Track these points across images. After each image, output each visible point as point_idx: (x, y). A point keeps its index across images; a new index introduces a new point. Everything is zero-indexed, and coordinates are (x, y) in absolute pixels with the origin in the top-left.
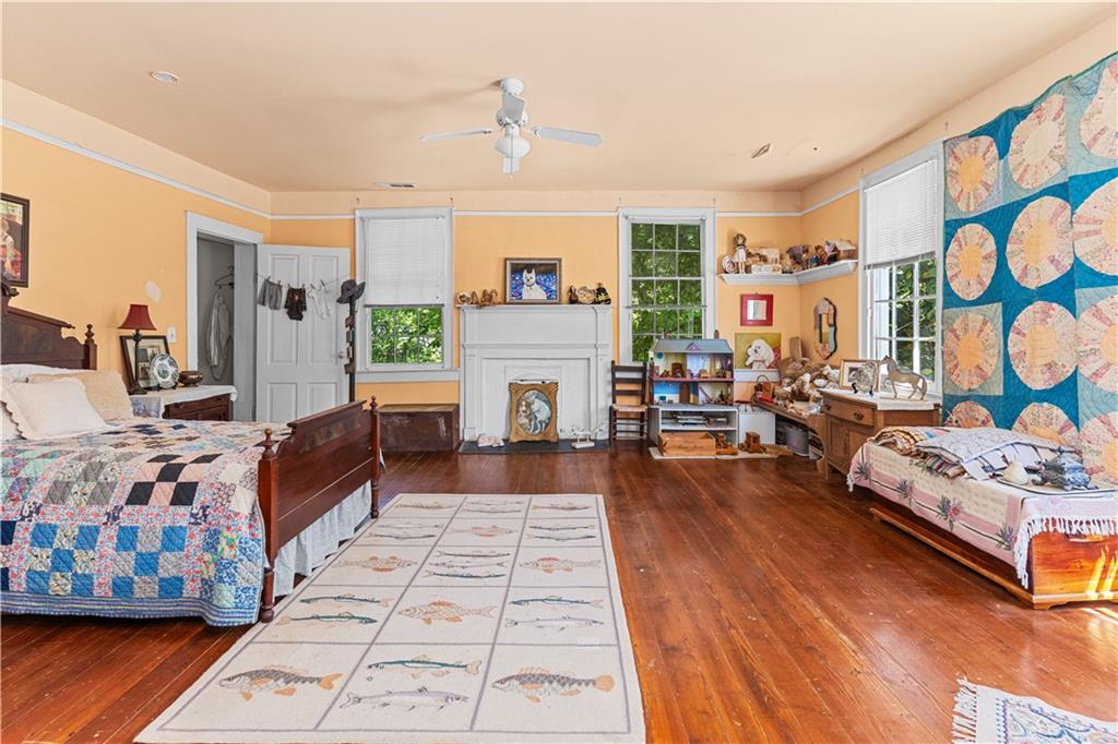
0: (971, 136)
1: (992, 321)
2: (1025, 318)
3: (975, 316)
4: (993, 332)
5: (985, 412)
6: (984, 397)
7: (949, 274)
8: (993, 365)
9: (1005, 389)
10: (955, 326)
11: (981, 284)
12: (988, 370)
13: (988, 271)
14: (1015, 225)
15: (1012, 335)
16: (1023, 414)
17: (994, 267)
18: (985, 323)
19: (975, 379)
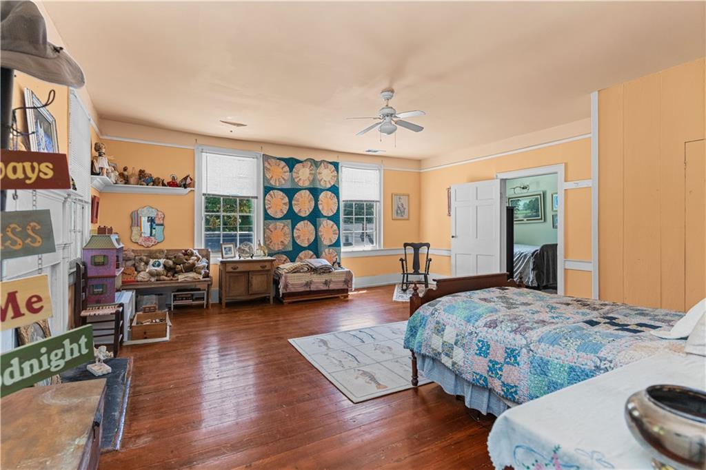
0: (278, 159)
1: (287, 225)
2: (300, 225)
3: (280, 224)
4: (288, 230)
5: (285, 256)
6: (285, 252)
7: (267, 207)
8: (288, 241)
9: (293, 248)
10: (270, 227)
11: (283, 212)
12: (286, 243)
13: (285, 209)
14: (296, 196)
15: (295, 231)
16: (300, 255)
17: (287, 208)
18: (284, 226)
19: (280, 246)
